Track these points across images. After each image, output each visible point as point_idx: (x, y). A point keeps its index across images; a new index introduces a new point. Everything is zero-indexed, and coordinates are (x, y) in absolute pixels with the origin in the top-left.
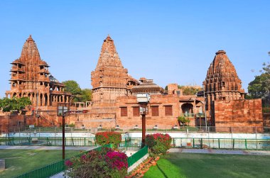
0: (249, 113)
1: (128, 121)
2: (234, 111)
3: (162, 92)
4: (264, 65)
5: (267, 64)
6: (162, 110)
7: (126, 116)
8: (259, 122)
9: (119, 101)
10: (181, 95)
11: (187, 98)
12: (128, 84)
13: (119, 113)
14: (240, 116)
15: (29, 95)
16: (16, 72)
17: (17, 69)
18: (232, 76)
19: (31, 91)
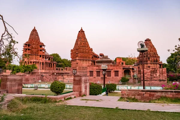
0: (159, 76)
1: (94, 79)
2: (152, 74)
3: (113, 63)
4: (176, 46)
5: (178, 46)
6: (113, 74)
7: (93, 76)
8: (165, 80)
9: (89, 68)
10: (124, 65)
11: (127, 67)
12: (93, 57)
13: (89, 74)
14: (155, 77)
15: (34, 62)
17: (27, 47)
18: (154, 54)
19: (35, 60)
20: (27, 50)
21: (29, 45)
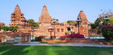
0: (84, 31)
4: (99, 14)
6: (60, 30)
7: (50, 32)
12: (51, 21)
13: (47, 31)
15: (17, 25)
16: (13, 17)
17: (13, 16)
18: (85, 19)
19: (18, 23)
20: (13, 18)
21: (14, 15)
